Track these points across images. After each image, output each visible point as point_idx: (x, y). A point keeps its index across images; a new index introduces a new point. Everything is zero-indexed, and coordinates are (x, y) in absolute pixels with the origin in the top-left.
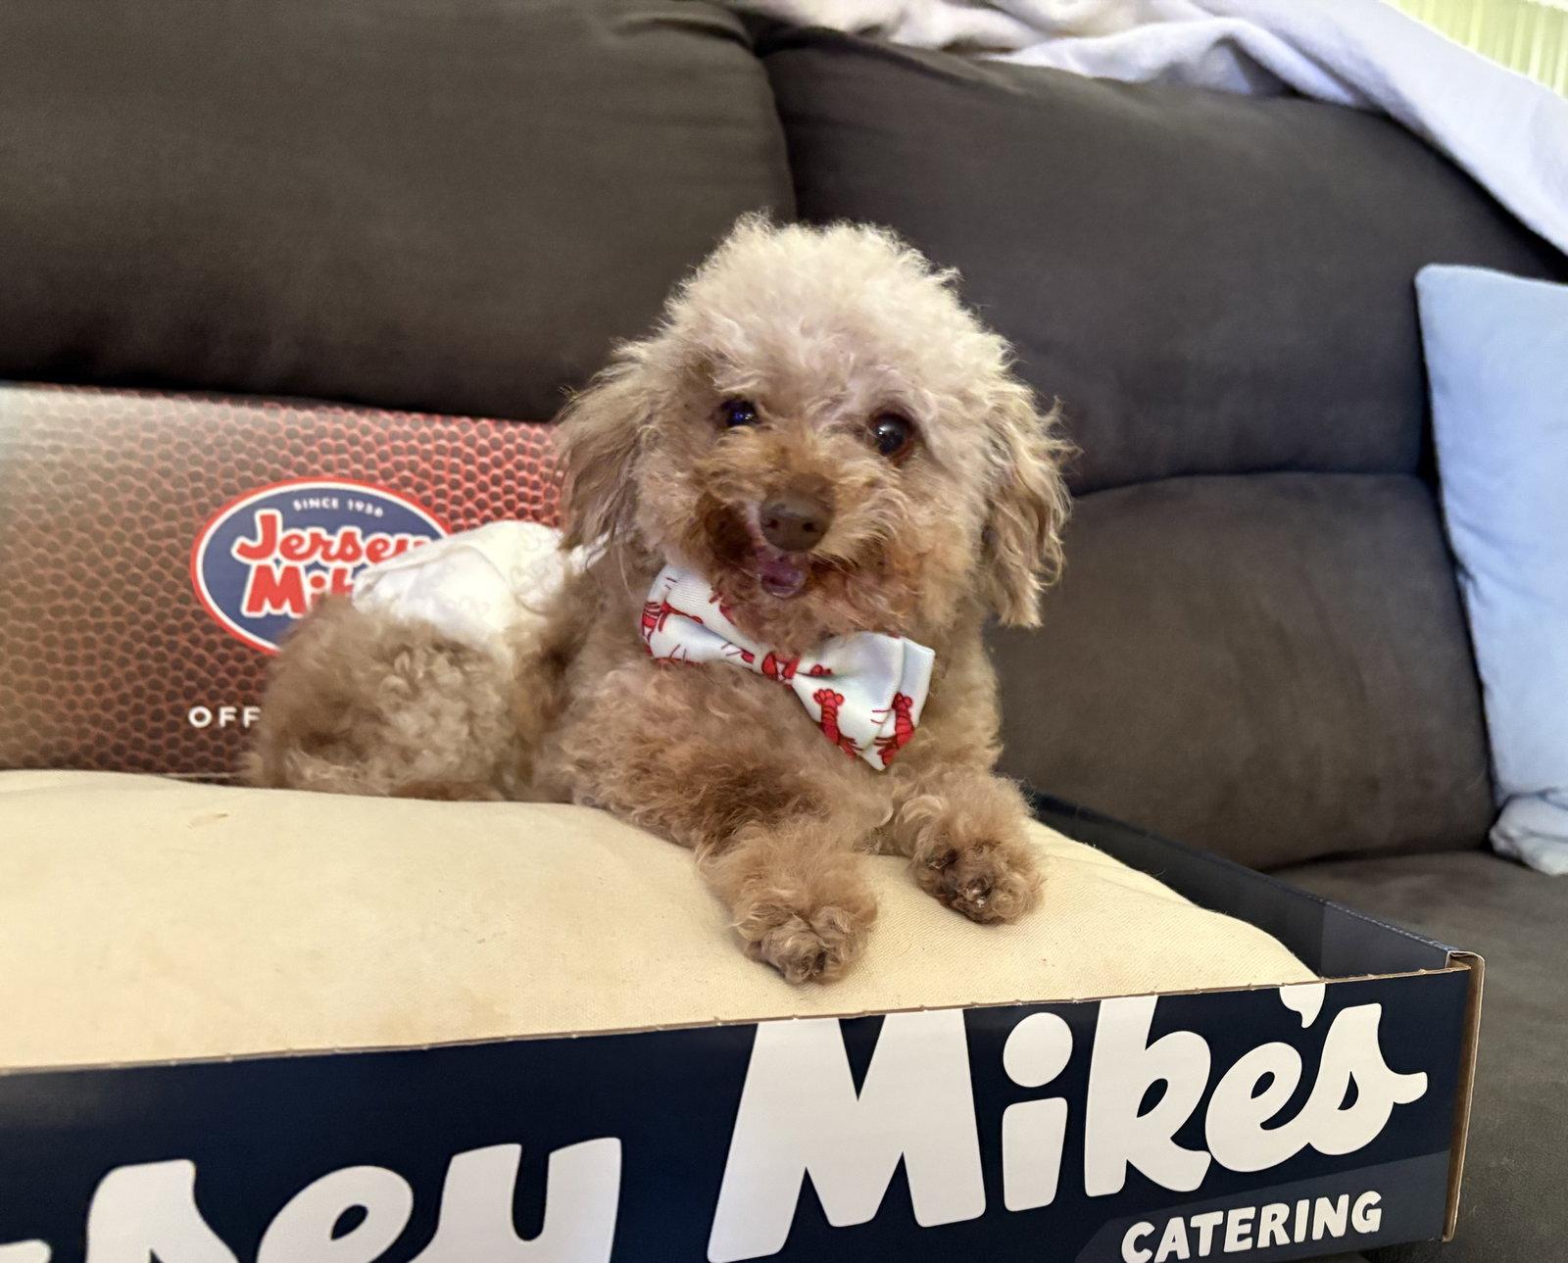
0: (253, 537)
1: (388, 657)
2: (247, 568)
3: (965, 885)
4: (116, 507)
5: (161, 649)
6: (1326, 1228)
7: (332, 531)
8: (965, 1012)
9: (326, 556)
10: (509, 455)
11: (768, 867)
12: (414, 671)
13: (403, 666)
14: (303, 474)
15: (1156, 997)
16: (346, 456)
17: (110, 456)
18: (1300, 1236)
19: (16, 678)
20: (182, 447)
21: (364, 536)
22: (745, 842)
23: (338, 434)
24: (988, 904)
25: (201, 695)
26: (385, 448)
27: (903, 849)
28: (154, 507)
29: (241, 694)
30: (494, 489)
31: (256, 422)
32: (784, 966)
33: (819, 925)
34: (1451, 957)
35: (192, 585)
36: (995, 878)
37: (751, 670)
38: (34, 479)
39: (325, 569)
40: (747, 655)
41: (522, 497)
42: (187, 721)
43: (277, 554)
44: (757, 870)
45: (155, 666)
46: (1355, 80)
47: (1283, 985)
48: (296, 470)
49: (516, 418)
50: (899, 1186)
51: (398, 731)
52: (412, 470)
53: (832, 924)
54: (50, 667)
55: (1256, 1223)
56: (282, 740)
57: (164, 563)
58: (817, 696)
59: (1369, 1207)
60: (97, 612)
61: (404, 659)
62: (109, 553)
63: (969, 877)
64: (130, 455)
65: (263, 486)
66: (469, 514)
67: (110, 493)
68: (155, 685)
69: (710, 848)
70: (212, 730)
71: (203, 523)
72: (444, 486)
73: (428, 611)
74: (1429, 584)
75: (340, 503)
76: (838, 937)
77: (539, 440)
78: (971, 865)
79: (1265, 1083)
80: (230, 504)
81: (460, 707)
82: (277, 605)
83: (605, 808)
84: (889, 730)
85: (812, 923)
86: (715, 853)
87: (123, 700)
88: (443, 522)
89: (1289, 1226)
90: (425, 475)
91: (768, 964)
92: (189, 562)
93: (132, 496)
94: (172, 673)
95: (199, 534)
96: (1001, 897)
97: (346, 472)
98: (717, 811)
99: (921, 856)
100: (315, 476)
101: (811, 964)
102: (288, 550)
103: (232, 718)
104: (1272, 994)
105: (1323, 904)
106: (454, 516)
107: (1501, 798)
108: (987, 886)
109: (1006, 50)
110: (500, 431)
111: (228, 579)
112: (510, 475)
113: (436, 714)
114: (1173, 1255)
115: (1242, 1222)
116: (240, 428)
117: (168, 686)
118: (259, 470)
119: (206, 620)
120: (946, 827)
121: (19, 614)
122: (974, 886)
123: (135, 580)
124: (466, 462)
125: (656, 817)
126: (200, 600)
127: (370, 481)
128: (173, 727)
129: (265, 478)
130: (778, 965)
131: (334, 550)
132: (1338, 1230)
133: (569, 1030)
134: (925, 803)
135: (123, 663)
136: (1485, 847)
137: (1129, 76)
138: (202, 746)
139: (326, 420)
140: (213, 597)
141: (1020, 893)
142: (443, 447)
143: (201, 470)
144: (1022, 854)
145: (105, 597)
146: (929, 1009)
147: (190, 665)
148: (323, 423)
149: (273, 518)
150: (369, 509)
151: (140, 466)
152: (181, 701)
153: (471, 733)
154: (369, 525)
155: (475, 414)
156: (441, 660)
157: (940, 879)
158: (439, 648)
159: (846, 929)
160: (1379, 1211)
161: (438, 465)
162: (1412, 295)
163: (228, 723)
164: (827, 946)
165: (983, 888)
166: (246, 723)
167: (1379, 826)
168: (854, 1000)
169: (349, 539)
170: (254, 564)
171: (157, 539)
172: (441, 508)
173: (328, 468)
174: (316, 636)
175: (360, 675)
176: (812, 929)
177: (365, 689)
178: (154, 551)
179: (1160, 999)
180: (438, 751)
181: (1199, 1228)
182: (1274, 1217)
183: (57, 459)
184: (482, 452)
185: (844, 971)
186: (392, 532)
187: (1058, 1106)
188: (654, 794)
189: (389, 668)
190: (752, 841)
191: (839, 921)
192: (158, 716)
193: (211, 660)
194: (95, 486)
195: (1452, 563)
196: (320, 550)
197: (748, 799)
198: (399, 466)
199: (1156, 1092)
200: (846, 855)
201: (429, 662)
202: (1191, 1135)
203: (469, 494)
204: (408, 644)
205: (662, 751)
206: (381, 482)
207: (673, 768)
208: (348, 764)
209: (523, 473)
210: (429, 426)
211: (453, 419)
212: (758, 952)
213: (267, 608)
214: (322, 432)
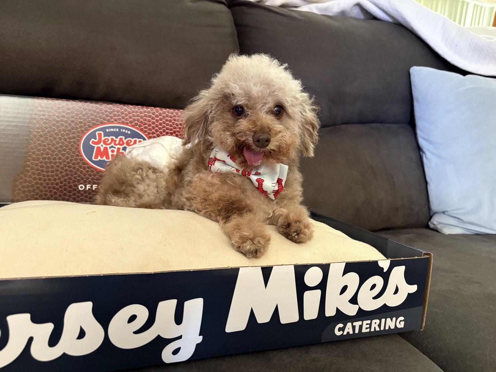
0: (96, 139)
1: (136, 170)
2: (94, 147)
3: (292, 232)
4: (60, 131)
5: (71, 169)
6: (389, 327)
7: (117, 137)
8: (294, 266)
9: (115, 144)
10: (164, 117)
11: (241, 227)
12: (143, 174)
13: (140, 173)
14: (109, 122)
15: (345, 263)
16: (120, 117)
17: (58, 117)
18: (382, 328)
19: (33, 176)
20: (77, 115)
21: (125, 139)
22: (234, 220)
23: (118, 111)
24: (298, 237)
25: (82, 181)
26: (131, 115)
27: (274, 223)
28: (69, 131)
29: (92, 181)
30: (160, 126)
31: (97, 108)
32: (246, 253)
33: (255, 242)
34: (424, 254)
35: (80, 152)
36: (300, 231)
37: (239, 174)
38: (38, 123)
39: (115, 148)
40: (238, 170)
41: (167, 129)
42: (78, 188)
43: (102, 143)
44: (238, 227)
45: (70, 173)
46: (393, 15)
47: (379, 260)
48: (107, 121)
49: (166, 107)
50: (276, 312)
51: (138, 190)
52: (138, 121)
53: (259, 242)
54: (42, 173)
55: (370, 324)
56: (106, 192)
57: (72, 146)
58: (256, 180)
59: (401, 321)
60: (54, 159)
61: (140, 171)
62: (58, 143)
63: (294, 230)
64: (63, 116)
65: (98, 125)
66: (153, 133)
67: (58, 127)
68: (70, 179)
69: (223, 221)
70: (85, 191)
71: (82, 135)
72: (147, 126)
73: (147, 159)
74: (413, 155)
75: (120, 130)
76: (261, 246)
77: (172, 113)
78: (294, 227)
79: (373, 287)
80: (90, 130)
81: (155, 184)
82: (102, 157)
83: (194, 211)
84: (276, 188)
85: (254, 242)
86: (225, 223)
87: (61, 182)
88: (146, 135)
89: (379, 326)
90: (141, 122)
91: (242, 253)
92: (79, 145)
93: (64, 128)
94: (74, 176)
95: (81, 138)
96: (302, 236)
97: (120, 121)
98: (225, 211)
99: (280, 224)
100: (112, 122)
101: (254, 253)
102: (105, 143)
103: (90, 187)
104: (376, 263)
105: (387, 240)
106: (149, 134)
107: (432, 213)
108: (298, 233)
109: (296, 7)
110: (161, 111)
111: (89, 150)
112: (164, 123)
113: (148, 185)
114: (348, 333)
115: (367, 324)
116: (92, 109)
117: (73, 179)
118: (97, 121)
119: (83, 161)
120: (287, 217)
121: (34, 159)
122: (295, 232)
123: (65, 150)
124: (152, 119)
125: (208, 214)
126: (82, 156)
127: (127, 124)
128: (74, 190)
129: (99, 123)
130: (244, 253)
131: (117, 143)
132: (393, 327)
133: (190, 269)
134: (281, 210)
135: (61, 172)
136: (428, 227)
137: (331, 14)
138: (82, 195)
139: (115, 107)
140: (85, 155)
141: (307, 235)
142: (146, 115)
143: (82, 120)
144: (308, 225)
145: (57, 155)
146: (285, 265)
147: (79, 173)
148: (114, 108)
149: (101, 134)
150: (127, 131)
151: (66, 119)
152: (77, 183)
153: (157, 191)
154: (126, 136)
155: (155, 106)
156: (150, 171)
157: (285, 231)
158: (150, 169)
159: (263, 244)
160: (404, 322)
161: (145, 120)
162: (409, 75)
163: (89, 189)
164: (258, 248)
165: (297, 233)
166: (94, 189)
167: (399, 220)
168: (265, 263)
169: (121, 140)
170: (96, 146)
171: (70, 139)
172: (146, 131)
173: (116, 120)
174: (116, 165)
175: (128, 175)
176: (254, 244)
177: (130, 178)
178: (69, 142)
179: (346, 263)
180: (149, 195)
181: (355, 326)
182: (375, 323)
183: (44, 117)
184: (157, 116)
185: (262, 254)
186: (133, 138)
187: (319, 292)
188: (208, 206)
189: (136, 173)
190: (235, 220)
191: (261, 241)
192: (70, 187)
193: (84, 172)
194: (54, 125)
195: (419, 149)
196: (113, 142)
197: (234, 208)
198: (134, 120)
199: (344, 289)
200: (260, 224)
201: (147, 171)
202: (354, 300)
203: (153, 128)
204: (141, 167)
205: (210, 195)
206: (130, 124)
207: (213, 199)
208: (124, 198)
209: (168, 122)
210: (142, 109)
211: (149, 107)
212: (239, 249)
213: (99, 158)
214: (114, 111)
